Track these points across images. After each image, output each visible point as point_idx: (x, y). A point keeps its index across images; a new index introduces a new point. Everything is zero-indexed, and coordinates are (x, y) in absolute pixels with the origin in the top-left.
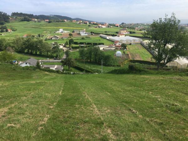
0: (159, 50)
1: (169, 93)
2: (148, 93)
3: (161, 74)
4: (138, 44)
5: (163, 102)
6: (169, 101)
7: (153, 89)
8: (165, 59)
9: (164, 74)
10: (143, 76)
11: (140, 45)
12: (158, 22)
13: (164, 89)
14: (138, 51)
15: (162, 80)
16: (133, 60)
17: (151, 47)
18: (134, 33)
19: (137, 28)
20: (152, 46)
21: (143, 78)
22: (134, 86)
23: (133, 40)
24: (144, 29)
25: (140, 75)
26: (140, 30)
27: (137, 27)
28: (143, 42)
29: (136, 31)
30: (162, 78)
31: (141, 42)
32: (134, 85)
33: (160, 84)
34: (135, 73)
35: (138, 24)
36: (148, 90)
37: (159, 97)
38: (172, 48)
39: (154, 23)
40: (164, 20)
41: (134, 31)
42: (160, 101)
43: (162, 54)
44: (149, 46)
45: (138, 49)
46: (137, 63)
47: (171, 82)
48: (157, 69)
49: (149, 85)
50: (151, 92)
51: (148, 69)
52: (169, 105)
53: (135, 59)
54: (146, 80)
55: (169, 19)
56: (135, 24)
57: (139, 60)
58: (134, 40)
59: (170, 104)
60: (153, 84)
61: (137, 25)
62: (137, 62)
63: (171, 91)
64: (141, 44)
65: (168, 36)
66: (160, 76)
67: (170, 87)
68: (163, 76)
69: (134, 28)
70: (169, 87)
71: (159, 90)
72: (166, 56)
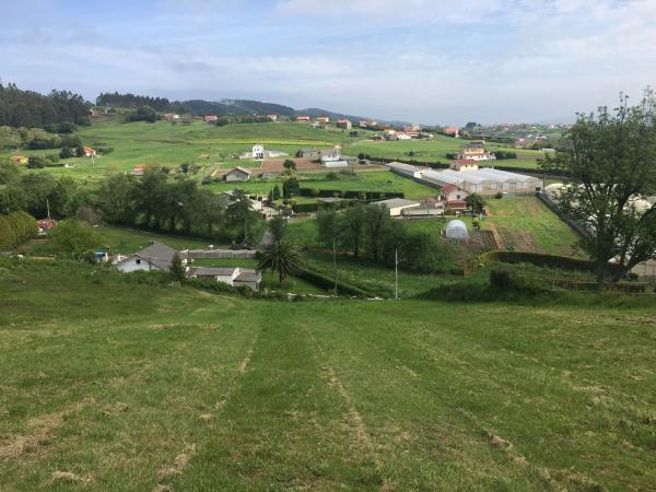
0: (601, 218)
1: (636, 378)
2: (558, 373)
3: (611, 307)
4: (525, 195)
5: (610, 410)
6: (632, 407)
7: (577, 362)
8: (624, 249)
9: (619, 305)
10: (541, 312)
11: (533, 198)
12: (596, 119)
13: (616, 360)
14: (527, 219)
15: (611, 328)
16: (507, 251)
17: (570, 208)
18: (511, 156)
19: (522, 140)
20: (575, 204)
21: (544, 319)
22: (509, 348)
23: (507, 181)
24: (546, 143)
25: (534, 306)
26: (535, 147)
27: (523, 135)
28: (546, 188)
29: (518, 150)
30: (611, 321)
31: (538, 189)
32: (507, 344)
33: (605, 343)
34: (515, 301)
35: (524, 126)
36: (557, 364)
37: (597, 389)
38: (649, 212)
39: (581, 122)
40: (617, 112)
41: (512, 150)
42: (600, 405)
43: (611, 231)
44: (562, 204)
45: (528, 213)
46: (523, 265)
47: (645, 334)
48: (593, 288)
49: (561, 346)
50: (567, 373)
51: (561, 284)
52: (629, 423)
53: (516, 250)
54: (552, 328)
55: (633, 109)
56: (515, 127)
57: (530, 251)
58: (513, 183)
59: (634, 419)
60: (579, 341)
61: (523, 130)
62: (523, 261)
63: (642, 369)
64: (537, 195)
65: (634, 168)
66: (606, 312)
67: (639, 354)
68: (616, 312)
69: (511, 142)
70: (635, 352)
71: (601, 363)
72: (628, 240)
